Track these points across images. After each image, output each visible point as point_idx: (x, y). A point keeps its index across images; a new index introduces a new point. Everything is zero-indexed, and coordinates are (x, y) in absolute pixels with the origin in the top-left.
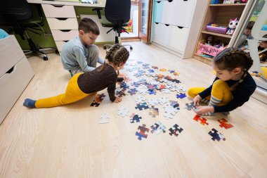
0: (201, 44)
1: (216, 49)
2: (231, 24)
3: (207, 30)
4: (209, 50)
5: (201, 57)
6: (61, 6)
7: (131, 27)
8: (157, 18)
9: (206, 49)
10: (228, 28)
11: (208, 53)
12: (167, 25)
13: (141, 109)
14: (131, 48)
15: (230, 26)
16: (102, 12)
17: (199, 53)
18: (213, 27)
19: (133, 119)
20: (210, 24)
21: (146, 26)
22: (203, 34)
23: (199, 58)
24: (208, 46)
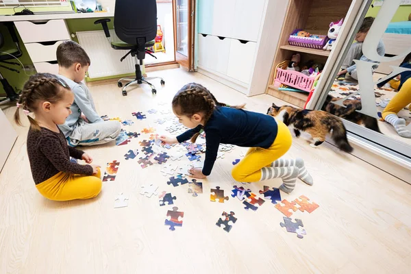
0: (281, 70)
1: (306, 77)
2: (333, 30)
3: (290, 43)
4: (293, 78)
5: (280, 91)
6: (44, 22)
7: (162, 44)
8: (203, 25)
9: (288, 78)
10: (327, 39)
11: (291, 85)
12: (222, 38)
13: (175, 185)
14: (163, 82)
15: (330, 35)
16: (111, 24)
17: (277, 84)
18: (300, 36)
19: (164, 201)
20: (295, 32)
21: (185, 40)
22: (284, 51)
23: (276, 94)
24: (292, 72)
